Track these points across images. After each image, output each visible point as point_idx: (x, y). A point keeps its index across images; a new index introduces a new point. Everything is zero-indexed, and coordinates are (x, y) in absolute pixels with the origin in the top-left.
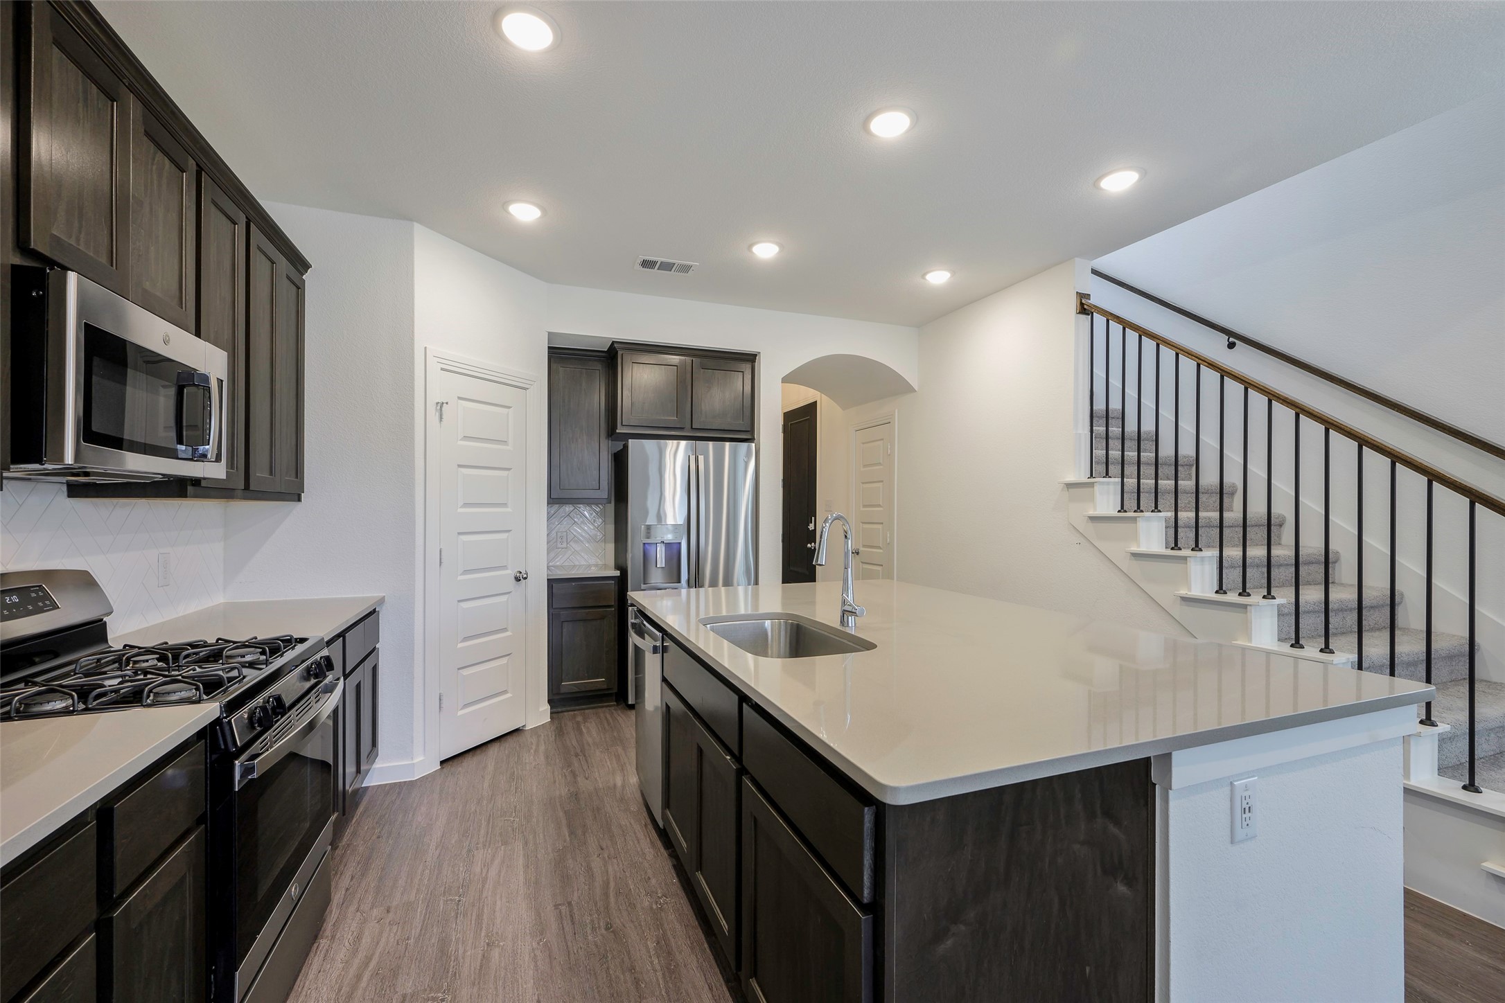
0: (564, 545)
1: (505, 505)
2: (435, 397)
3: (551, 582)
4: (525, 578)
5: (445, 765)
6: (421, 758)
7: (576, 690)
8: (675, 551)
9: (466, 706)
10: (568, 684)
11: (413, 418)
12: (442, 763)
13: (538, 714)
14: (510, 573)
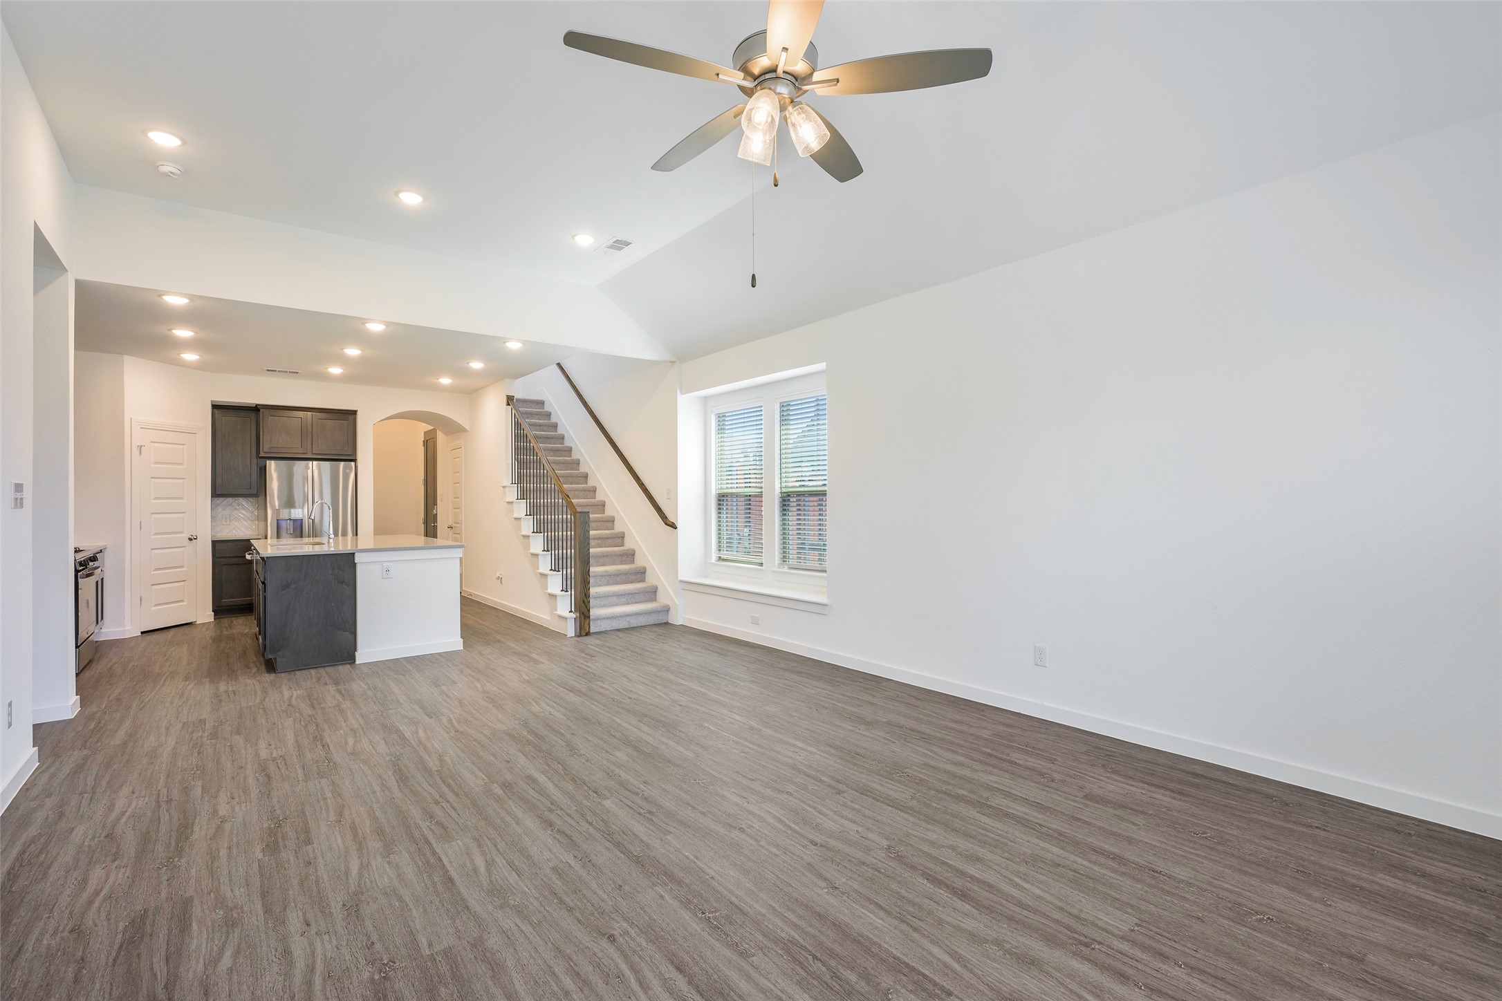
0: (228, 523)
1: (182, 498)
2: (136, 443)
3: (214, 543)
4: (195, 539)
5: (144, 635)
6: (130, 628)
7: (232, 604)
8: (299, 524)
9: (157, 605)
10: (226, 601)
11: (124, 453)
12: (142, 633)
13: (204, 614)
14: (186, 535)
